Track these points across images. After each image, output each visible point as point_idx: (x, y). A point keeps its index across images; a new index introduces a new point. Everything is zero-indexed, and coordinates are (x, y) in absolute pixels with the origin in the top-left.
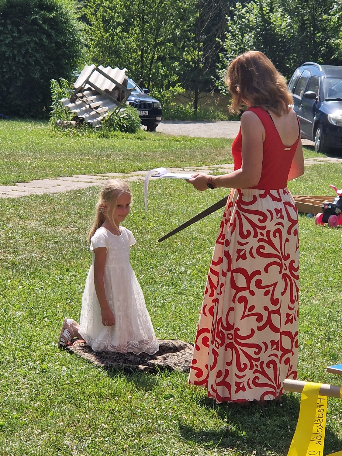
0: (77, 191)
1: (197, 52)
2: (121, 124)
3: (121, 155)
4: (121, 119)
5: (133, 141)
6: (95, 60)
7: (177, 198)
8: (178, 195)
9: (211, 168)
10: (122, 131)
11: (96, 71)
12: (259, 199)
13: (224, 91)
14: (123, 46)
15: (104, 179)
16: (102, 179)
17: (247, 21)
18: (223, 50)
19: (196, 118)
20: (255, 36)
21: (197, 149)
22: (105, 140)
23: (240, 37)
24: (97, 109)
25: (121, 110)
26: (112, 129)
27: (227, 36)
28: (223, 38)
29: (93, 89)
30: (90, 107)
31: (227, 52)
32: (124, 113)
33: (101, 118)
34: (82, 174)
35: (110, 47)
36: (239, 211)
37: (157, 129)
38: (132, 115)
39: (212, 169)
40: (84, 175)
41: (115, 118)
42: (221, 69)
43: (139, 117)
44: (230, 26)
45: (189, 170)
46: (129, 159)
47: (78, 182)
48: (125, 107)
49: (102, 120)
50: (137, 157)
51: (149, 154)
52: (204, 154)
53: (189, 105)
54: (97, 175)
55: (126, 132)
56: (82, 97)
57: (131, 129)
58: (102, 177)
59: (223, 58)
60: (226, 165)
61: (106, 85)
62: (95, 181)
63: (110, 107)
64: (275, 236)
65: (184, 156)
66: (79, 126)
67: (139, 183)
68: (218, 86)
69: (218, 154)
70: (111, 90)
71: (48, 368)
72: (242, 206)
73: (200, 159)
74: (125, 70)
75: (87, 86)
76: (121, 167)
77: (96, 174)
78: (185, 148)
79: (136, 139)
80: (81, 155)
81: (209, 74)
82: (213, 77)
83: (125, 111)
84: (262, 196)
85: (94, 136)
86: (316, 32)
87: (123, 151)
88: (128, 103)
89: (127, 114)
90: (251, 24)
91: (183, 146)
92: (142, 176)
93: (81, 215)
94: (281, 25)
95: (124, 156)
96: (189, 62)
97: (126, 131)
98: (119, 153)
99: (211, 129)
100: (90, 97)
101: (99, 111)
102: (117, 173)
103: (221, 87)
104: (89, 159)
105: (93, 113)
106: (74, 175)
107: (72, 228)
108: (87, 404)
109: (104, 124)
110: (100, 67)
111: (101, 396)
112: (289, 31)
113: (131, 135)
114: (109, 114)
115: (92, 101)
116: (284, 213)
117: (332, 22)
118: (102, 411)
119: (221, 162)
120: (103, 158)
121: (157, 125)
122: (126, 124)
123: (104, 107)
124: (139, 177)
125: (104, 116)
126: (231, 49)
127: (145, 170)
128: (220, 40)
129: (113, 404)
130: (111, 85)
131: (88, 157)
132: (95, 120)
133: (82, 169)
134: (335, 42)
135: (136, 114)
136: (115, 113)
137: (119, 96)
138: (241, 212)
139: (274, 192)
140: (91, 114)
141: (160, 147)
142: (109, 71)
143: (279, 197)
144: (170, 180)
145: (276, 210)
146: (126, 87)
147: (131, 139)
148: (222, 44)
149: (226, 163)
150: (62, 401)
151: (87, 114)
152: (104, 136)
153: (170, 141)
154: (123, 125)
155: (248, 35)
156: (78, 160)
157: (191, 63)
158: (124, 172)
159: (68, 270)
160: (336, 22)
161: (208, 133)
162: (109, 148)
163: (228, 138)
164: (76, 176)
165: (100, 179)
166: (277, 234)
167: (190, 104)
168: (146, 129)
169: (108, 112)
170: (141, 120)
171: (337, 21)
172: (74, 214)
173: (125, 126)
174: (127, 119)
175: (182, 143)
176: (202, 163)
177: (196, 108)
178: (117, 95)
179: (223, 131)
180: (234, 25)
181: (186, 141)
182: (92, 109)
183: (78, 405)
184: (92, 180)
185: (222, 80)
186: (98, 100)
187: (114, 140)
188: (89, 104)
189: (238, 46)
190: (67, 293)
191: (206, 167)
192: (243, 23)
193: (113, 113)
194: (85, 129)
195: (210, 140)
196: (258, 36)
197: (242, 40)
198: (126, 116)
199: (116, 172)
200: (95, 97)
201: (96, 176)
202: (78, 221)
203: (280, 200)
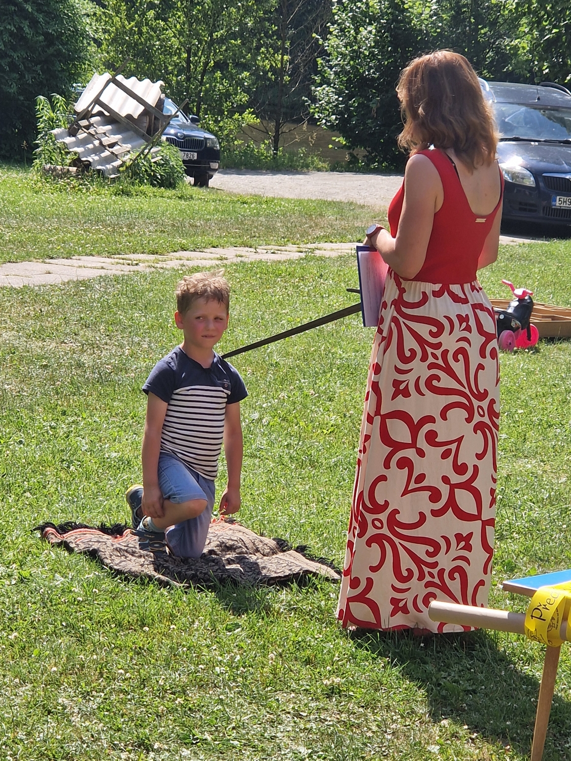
0: (79, 283)
1: (280, 56)
2: (152, 174)
3: (151, 225)
4: (153, 164)
5: (172, 202)
6: (110, 66)
7: (245, 296)
8: (248, 292)
9: (301, 249)
10: (154, 185)
11: (111, 84)
12: (431, 298)
13: (324, 121)
14: (157, 43)
15: (124, 264)
16: (120, 263)
17: (364, 7)
18: (324, 54)
19: (275, 167)
20: (378, 31)
21: (278, 216)
22: (125, 199)
23: (352, 32)
24: (112, 148)
25: (153, 150)
26: (137, 181)
27: (331, 30)
28: (325, 33)
29: (106, 113)
30: (101, 143)
31: (331, 58)
32: (158, 155)
33: (119, 162)
34: (87, 255)
35: (136, 44)
36: (398, 317)
37: (211, 182)
38: (170, 158)
39: (304, 250)
40: (91, 257)
41: (142, 163)
42: (320, 85)
43: (181, 163)
44: (336, 14)
45: (266, 251)
46: (164, 232)
47: (80, 267)
48: (159, 145)
49: (121, 166)
50: (178, 229)
51: (199, 224)
52: (289, 225)
53: (265, 144)
54: (112, 256)
55: (160, 187)
56: (87, 127)
57: (168, 182)
58: (121, 261)
59: (324, 67)
60: (326, 244)
61: (128, 108)
62: (110, 267)
63: (135, 144)
64: (457, 360)
65: (256, 227)
66: (83, 175)
67: (182, 272)
68: (314, 113)
69: (313, 225)
70: (136, 116)
71: (31, 575)
72: (403, 309)
73: (284, 233)
74: (160, 83)
75: (97, 108)
76: (153, 246)
77: (110, 254)
78: (258, 214)
79: (177, 198)
80: (85, 222)
81: (299, 93)
82: (306, 99)
83: (159, 151)
84: (437, 294)
85: (107, 192)
86: (480, 27)
87: (155, 218)
88: (164, 138)
89: (162, 156)
90: (372, 12)
91: (255, 211)
92: (188, 260)
93: (86, 322)
94: (421, 14)
95: (156, 226)
96: (266, 73)
97: (161, 185)
98: (148, 221)
99: (301, 185)
100: (101, 127)
101: (116, 150)
102: (145, 255)
103: (319, 116)
104: (99, 230)
105: (106, 153)
106: (74, 256)
107: (71, 344)
108: (97, 637)
109: (123, 172)
110: (120, 78)
111: (119, 625)
112: (435, 24)
113: (169, 192)
114: (133, 155)
115: (105, 133)
116: (472, 322)
117: (507, 10)
118: (121, 650)
119: (318, 239)
120: (122, 228)
121: (211, 177)
122: (160, 173)
123: (123, 145)
124: (181, 262)
125: (124, 159)
126: (338, 52)
127: (192, 251)
128: (319, 37)
129: (139, 639)
130: (136, 109)
131: (97, 228)
132: (109, 167)
133: (87, 246)
134: (511, 44)
135: (177, 157)
136: (143, 154)
137: (150, 126)
138: (401, 320)
139: (456, 288)
140: (103, 155)
141: (217, 213)
142: (134, 85)
143: (463, 297)
144: (234, 267)
145: (459, 316)
146: (162, 111)
147: (169, 198)
148: (323, 44)
149: (326, 242)
150: (55, 631)
151: (96, 155)
152: (123, 192)
153: (233, 202)
154: (155, 176)
155: (366, 29)
156: (80, 232)
157: (270, 74)
158: (157, 253)
159: (64, 413)
160: (514, 11)
161: (296, 191)
162: (131, 212)
163: (329, 199)
164: (78, 257)
165: (118, 263)
166: (460, 357)
167: (267, 142)
168: (193, 182)
169: (131, 152)
170: (185, 168)
171: (514, 9)
172: (74, 321)
173: (159, 177)
174: (162, 165)
175: (253, 206)
176: (286, 240)
177: (276, 149)
178: (146, 125)
179: (321, 189)
180: (343, 12)
181: (260, 203)
182: (104, 146)
183: (81, 639)
184: (103, 265)
185: (320, 103)
186: (114, 132)
187: (139, 200)
188: (99, 139)
189: (348, 47)
190: (63, 451)
191: (294, 248)
192: (357, 10)
193: (139, 155)
194: (92, 181)
195: (300, 202)
196: (383, 31)
197: (355, 38)
198: (162, 159)
199: (143, 253)
200: (109, 127)
201: (111, 258)
202: (82, 333)
203: (465, 301)
